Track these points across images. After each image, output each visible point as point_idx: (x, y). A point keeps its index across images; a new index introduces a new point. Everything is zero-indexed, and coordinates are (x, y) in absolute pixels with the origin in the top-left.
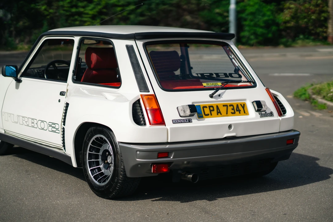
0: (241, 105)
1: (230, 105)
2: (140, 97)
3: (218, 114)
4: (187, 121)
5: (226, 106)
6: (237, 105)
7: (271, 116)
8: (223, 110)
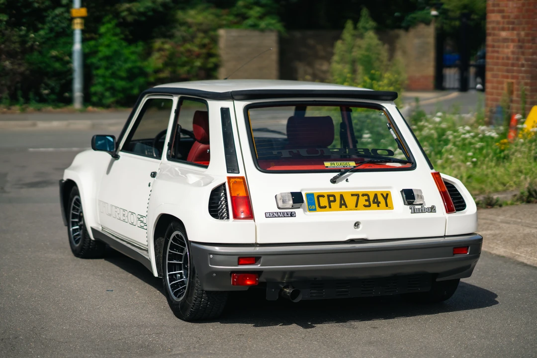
0: (382, 195)
1: (363, 195)
2: (226, 180)
3: (341, 207)
4: (287, 214)
5: (358, 195)
6: (376, 196)
7: (431, 212)
8: (351, 201)
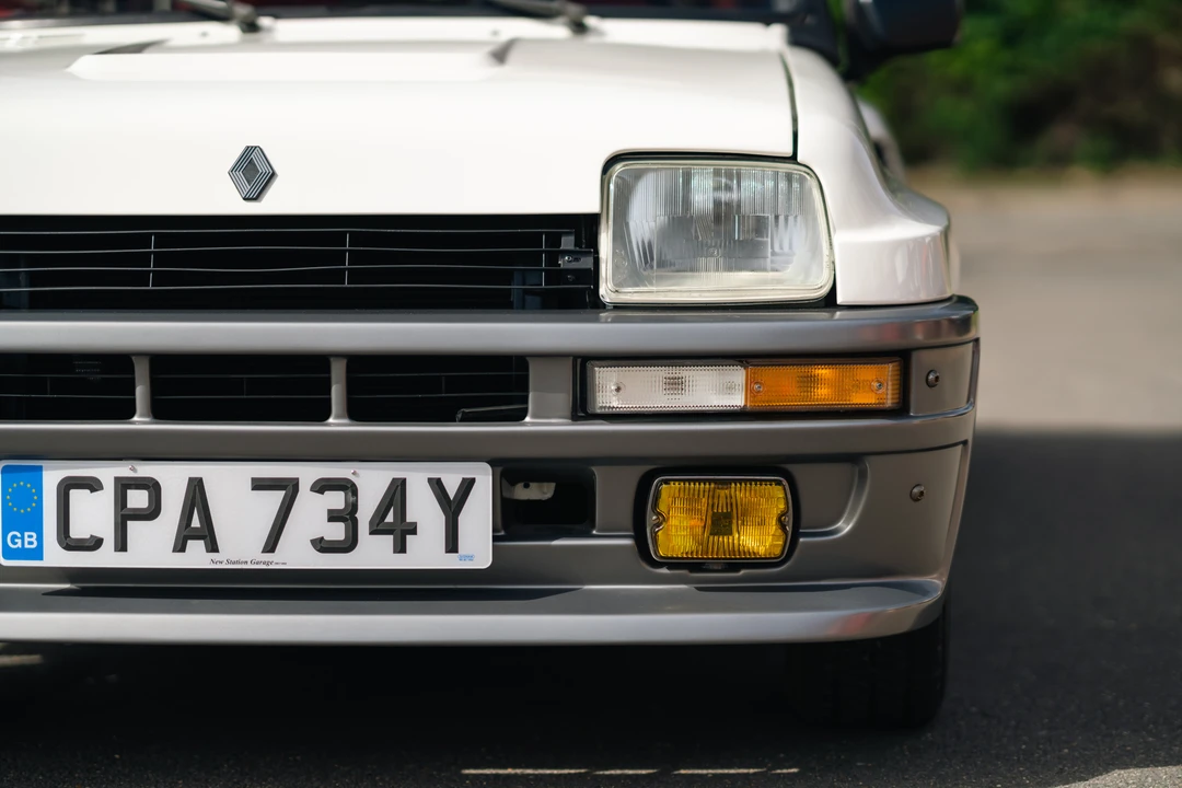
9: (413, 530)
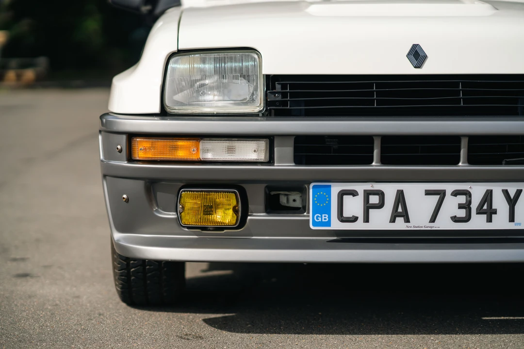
9: (495, 212)
